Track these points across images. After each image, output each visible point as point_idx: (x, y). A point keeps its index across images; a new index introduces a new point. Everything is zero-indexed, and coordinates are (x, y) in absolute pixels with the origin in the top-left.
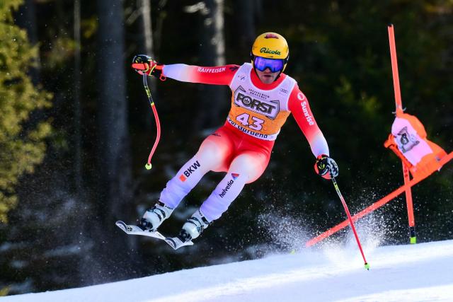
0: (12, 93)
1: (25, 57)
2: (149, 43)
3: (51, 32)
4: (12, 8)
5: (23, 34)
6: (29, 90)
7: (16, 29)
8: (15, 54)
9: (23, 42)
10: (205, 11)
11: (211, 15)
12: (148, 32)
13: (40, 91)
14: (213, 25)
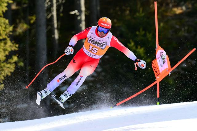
0: (2, 44)
1: (8, 31)
2: (56, 26)
3: (18, 21)
4: (3, 11)
5: (7, 21)
6: (9, 43)
7: (4, 19)
8: (4, 29)
9: (7, 24)
10: (78, 14)
11: (80, 15)
12: (55, 22)
13: (13, 44)
14: (81, 19)
